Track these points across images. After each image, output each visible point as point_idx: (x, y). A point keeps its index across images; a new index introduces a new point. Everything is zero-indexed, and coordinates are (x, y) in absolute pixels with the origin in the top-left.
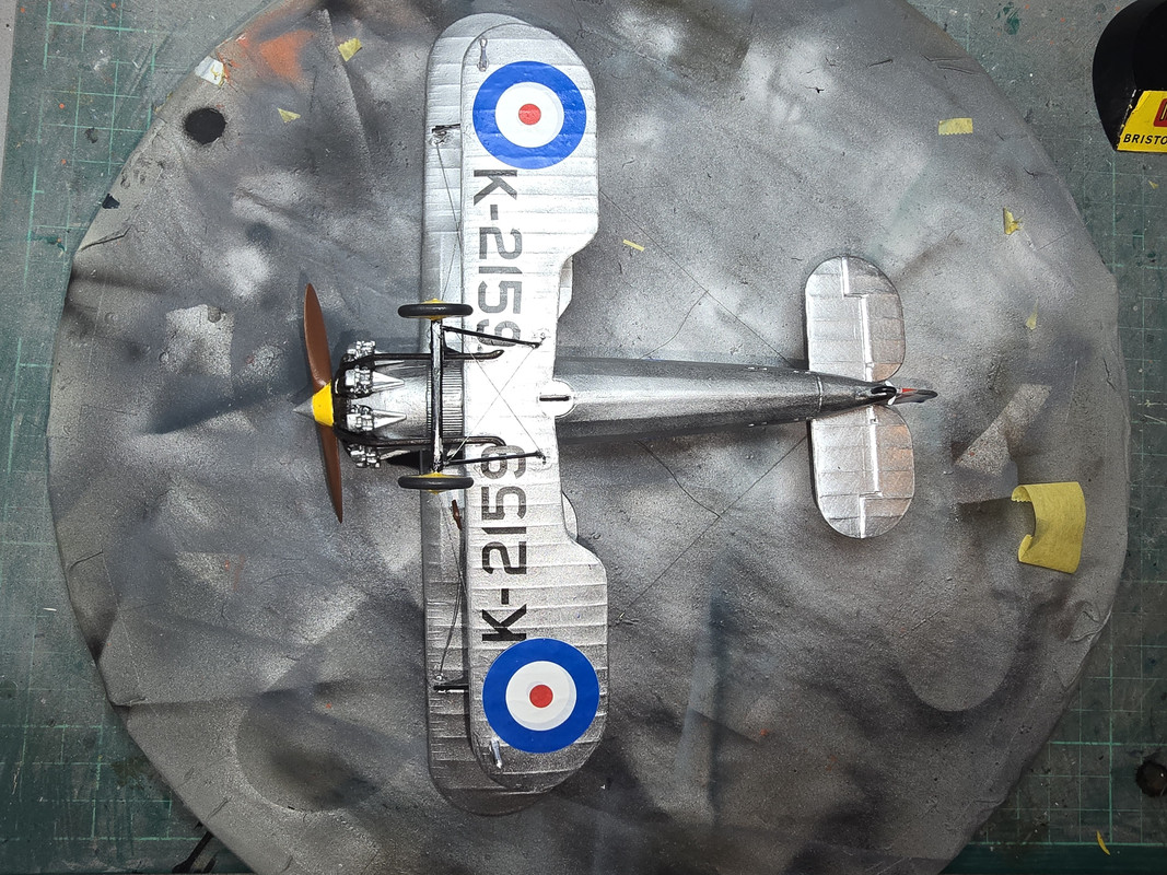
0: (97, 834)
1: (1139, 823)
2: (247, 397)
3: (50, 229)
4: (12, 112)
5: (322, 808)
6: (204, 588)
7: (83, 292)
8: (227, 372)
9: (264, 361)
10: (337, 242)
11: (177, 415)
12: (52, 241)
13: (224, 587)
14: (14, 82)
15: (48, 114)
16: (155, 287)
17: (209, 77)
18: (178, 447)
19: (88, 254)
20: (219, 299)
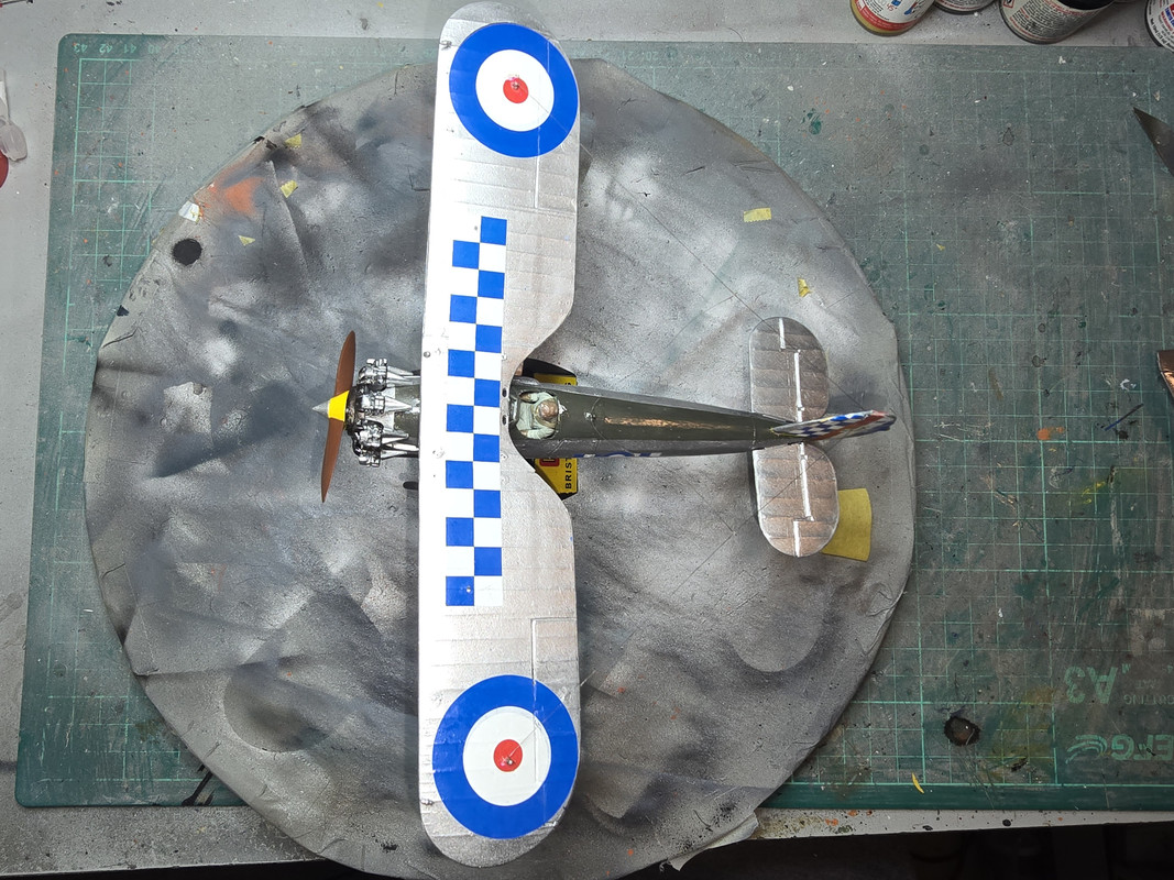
0: (126, 776)
1: (948, 767)
2: (224, 448)
3: (80, 332)
4: (50, 249)
5: (287, 750)
6: (197, 588)
7: (106, 377)
8: (208, 431)
9: (234, 421)
10: (284, 331)
11: (175, 462)
12: (82, 340)
13: (211, 588)
14: (51, 226)
15: (76, 247)
16: (155, 371)
17: (189, 216)
18: (175, 486)
19: (109, 349)
20: (201, 378)
